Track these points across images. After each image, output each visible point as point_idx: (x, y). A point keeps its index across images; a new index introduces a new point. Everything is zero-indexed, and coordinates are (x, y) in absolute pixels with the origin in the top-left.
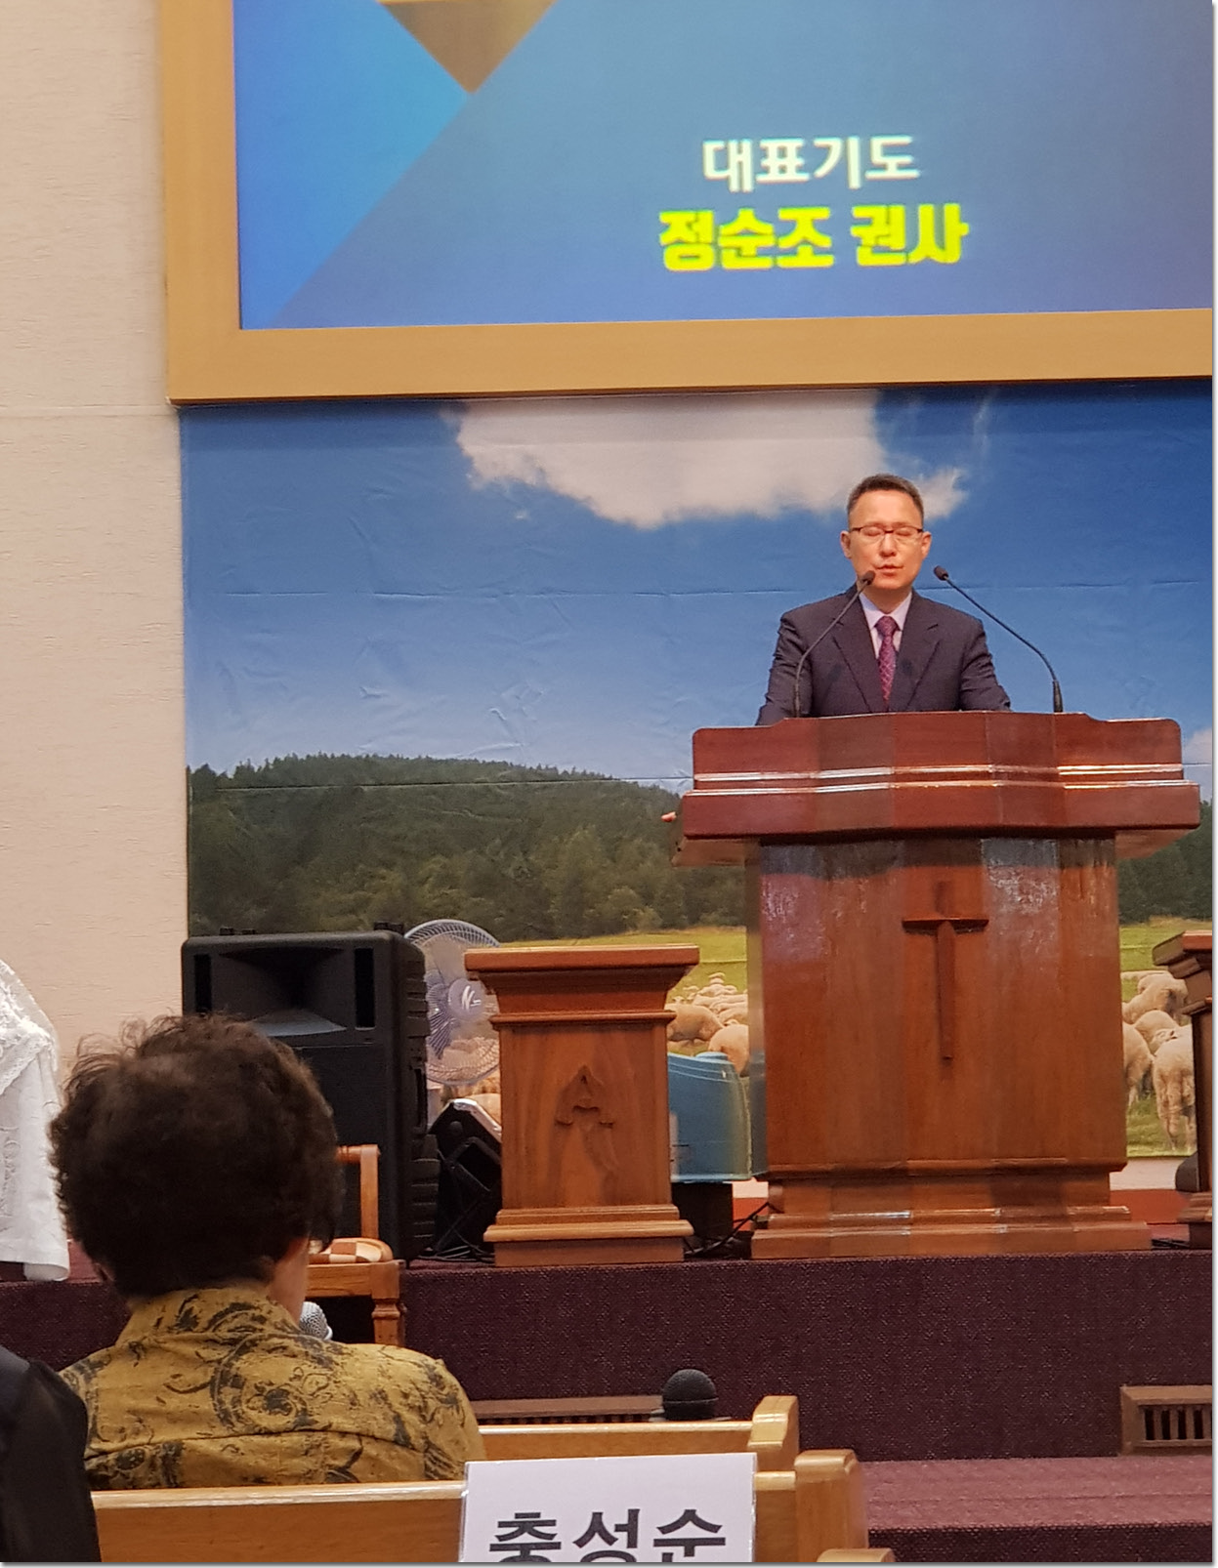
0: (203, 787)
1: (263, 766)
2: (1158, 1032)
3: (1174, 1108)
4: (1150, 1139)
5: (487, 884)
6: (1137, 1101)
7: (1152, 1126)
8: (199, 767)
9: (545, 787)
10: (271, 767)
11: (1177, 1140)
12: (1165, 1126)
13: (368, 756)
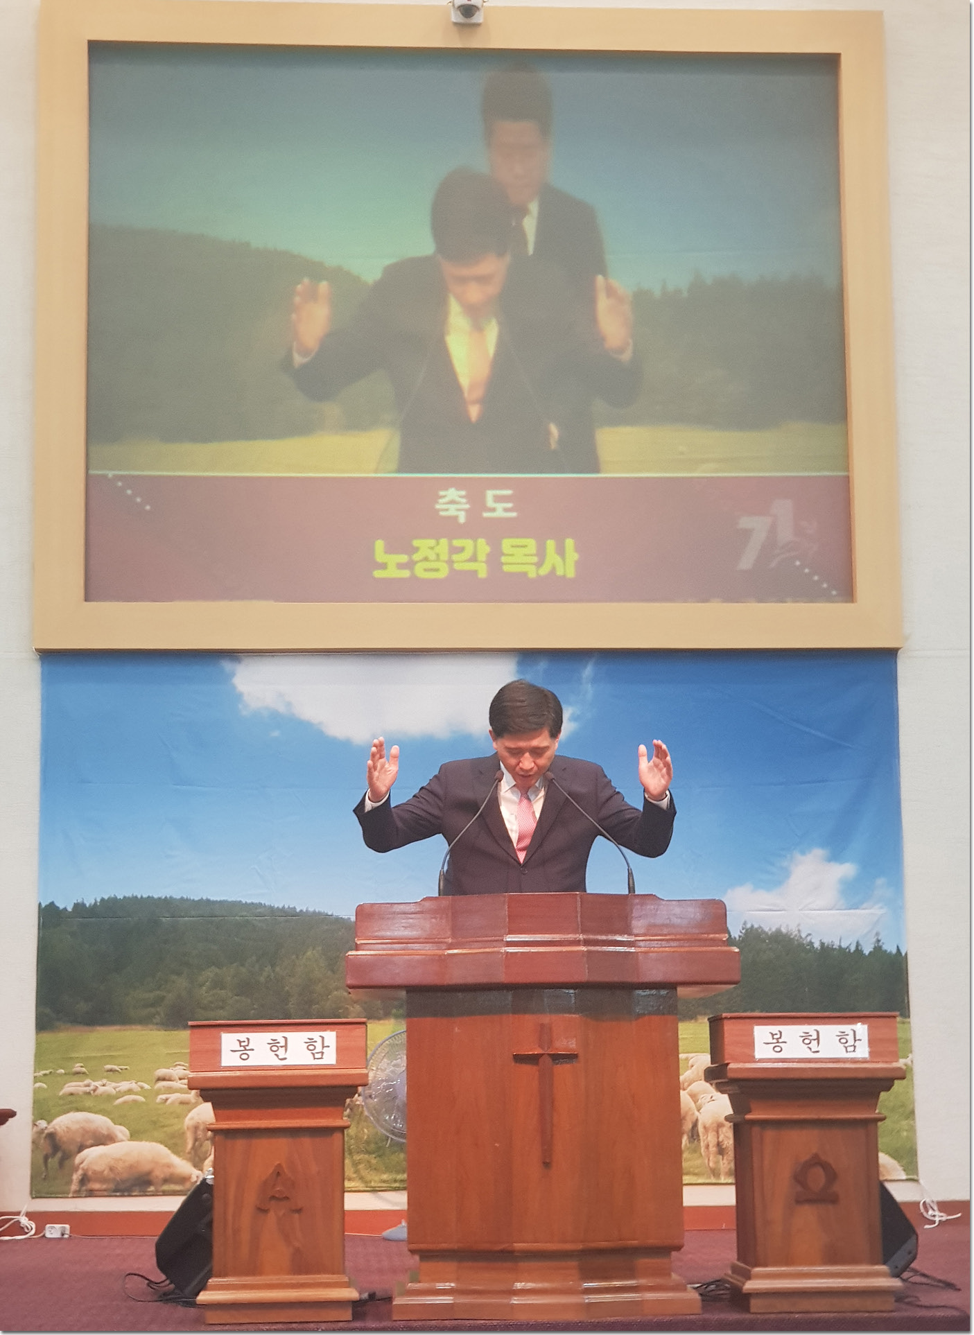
0: (49, 916)
1: (93, 902)
2: (702, 1096)
3: (713, 1149)
4: (696, 1171)
5: (245, 988)
6: (688, 1145)
7: (698, 1162)
8: (48, 903)
9: (287, 921)
10: (98, 904)
11: (715, 1172)
12: (706, 1161)
13: (166, 897)
